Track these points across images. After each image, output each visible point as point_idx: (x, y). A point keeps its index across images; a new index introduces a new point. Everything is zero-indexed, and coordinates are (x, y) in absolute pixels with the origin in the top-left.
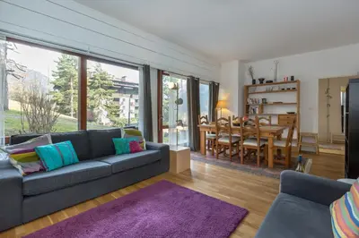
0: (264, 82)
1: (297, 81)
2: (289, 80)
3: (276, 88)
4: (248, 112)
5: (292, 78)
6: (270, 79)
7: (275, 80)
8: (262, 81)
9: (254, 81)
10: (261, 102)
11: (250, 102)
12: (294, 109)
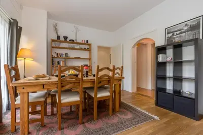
0: (68, 40)
1: (90, 45)
2: (86, 42)
3: (77, 46)
4: (53, 64)
5: (87, 41)
6: (72, 39)
7: (76, 40)
8: (66, 38)
9: (58, 37)
10: (64, 56)
11: (55, 55)
12: (87, 63)
